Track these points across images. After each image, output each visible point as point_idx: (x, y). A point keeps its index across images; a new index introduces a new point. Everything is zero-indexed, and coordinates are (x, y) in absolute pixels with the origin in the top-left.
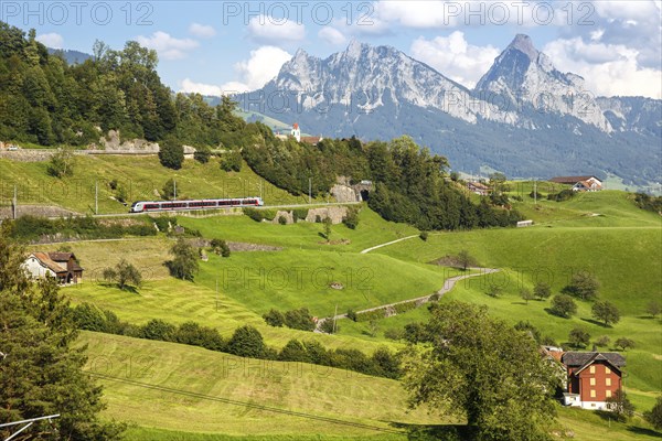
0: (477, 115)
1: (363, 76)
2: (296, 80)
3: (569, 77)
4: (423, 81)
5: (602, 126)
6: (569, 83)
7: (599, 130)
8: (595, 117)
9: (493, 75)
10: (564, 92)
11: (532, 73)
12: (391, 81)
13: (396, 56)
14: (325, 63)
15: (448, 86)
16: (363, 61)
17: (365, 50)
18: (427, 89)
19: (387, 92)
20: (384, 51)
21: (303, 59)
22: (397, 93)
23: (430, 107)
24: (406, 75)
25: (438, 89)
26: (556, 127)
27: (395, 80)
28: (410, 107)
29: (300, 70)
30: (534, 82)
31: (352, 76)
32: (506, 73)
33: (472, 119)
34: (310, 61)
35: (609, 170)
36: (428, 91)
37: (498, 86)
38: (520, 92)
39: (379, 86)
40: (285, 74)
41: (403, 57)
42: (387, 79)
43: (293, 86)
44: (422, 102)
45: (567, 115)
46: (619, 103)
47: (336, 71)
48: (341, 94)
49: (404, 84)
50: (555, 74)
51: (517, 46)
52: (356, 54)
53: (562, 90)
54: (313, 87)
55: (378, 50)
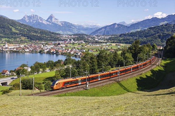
2: (25, 18)
4: (41, 19)
8: (60, 24)
9: (48, 19)
13: (37, 16)
14: (29, 16)
15: (43, 20)
16: (33, 17)
19: (36, 20)
20: (36, 15)
22: (38, 20)
24: (39, 18)
26: (55, 25)
28: (39, 22)
29: (26, 17)
30: (53, 20)
33: (46, 24)
34: (27, 16)
35: (61, 30)
36: (41, 21)
37: (49, 20)
38: (52, 21)
40: (24, 17)
44: (40, 22)
45: (57, 24)
47: (30, 18)
48: (31, 20)
50: (56, 19)
51: (51, 15)
52: (33, 16)
53: (56, 21)
54: (28, 19)
55: (35, 15)
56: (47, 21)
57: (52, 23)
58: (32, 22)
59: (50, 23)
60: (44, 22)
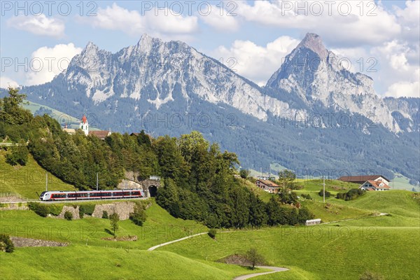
0: (268, 112)
1: (154, 71)
2: (86, 73)
3: (358, 77)
4: (214, 77)
5: (390, 126)
6: (358, 83)
7: (387, 130)
8: (383, 117)
9: (283, 73)
10: (353, 91)
11: (322, 73)
12: (181, 76)
13: (187, 51)
14: (115, 58)
15: (239, 82)
17: (156, 44)
18: (218, 85)
19: (177, 88)
20: (175, 47)
21: (93, 53)
22: (188, 89)
23: (221, 104)
24: (197, 72)
25: (228, 85)
27: (186, 75)
28: (200, 103)
30: (324, 84)
31: (142, 70)
32: (296, 71)
33: (262, 116)
34: (101, 55)
35: (397, 170)
36: (219, 89)
37: (288, 84)
38: (310, 91)
39: (170, 81)
40: (76, 67)
41: (194, 53)
42: (178, 74)
43: (83, 80)
44: (212, 98)
46: (406, 104)
47: (126, 66)
48: (131, 88)
49: (195, 80)
50: (344, 73)
51: (308, 45)
52: (147, 49)
53: (351, 89)
54: (102, 81)
55: (169, 45)
56: (273, 90)
57: (317, 110)
58: (142, 103)
60: (249, 104)
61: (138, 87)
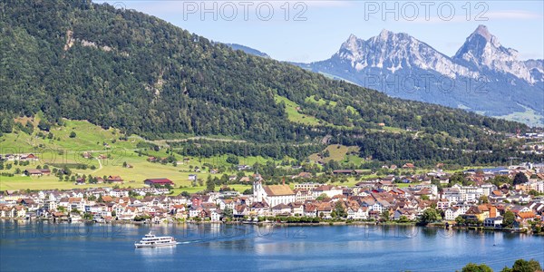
0: (456, 73)
1: (390, 51)
2: (350, 53)
3: (510, 51)
4: (425, 53)
5: (528, 79)
6: (509, 54)
7: (526, 82)
8: (524, 74)
9: (464, 49)
10: (506, 59)
11: (488, 49)
12: (406, 53)
13: (409, 39)
14: (367, 43)
15: (439, 56)
16: (389, 42)
17: (390, 35)
18: (427, 58)
19: (404, 60)
20: (401, 36)
21: (354, 40)
22: (410, 61)
23: (429, 69)
24: (415, 50)
25: (433, 58)
26: (499, 82)
27: (409, 53)
28: (417, 69)
29: (352, 47)
30: (489, 54)
31: (383, 51)
32: (473, 49)
33: (453, 76)
34: (358, 42)
35: (529, 106)
36: (428, 61)
37: (468, 56)
38: (481, 60)
39: (399, 57)
40: (344, 50)
41: (413, 39)
42: (404, 52)
43: (349, 57)
44: (424, 66)
45: (508, 73)
46: (541, 64)
47: (374, 48)
48: (377, 61)
49: (414, 55)
50: (501, 49)
51: (479, 32)
52: (385, 38)
53: (505, 58)
54: (360, 57)
55: (398, 35)
56: (458, 59)
57: (485, 71)
58: (384, 69)
59: (474, 69)
60: (445, 68)
61: (381, 60)
